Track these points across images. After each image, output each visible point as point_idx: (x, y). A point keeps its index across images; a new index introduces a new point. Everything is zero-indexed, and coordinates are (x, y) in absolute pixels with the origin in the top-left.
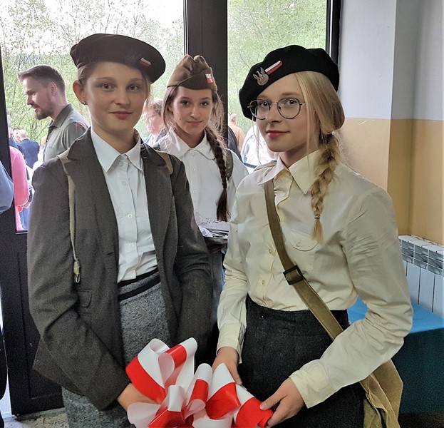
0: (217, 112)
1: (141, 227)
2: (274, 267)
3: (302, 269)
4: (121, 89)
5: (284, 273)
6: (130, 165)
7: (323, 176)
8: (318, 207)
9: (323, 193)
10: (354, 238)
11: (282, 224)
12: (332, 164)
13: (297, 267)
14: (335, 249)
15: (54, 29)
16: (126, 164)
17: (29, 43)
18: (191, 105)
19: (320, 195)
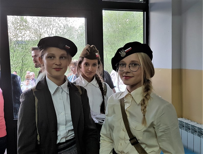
0: (100, 68)
1: (67, 119)
2: (125, 137)
3: (137, 139)
4: (57, 58)
5: (129, 140)
6: (63, 90)
7: (146, 97)
8: (144, 111)
9: (146, 104)
10: (159, 125)
11: (128, 118)
12: (149, 91)
13: (135, 138)
14: (151, 129)
15: (30, 30)
16: (61, 90)
17: (20, 36)
18: (89, 66)
19: (145, 105)
